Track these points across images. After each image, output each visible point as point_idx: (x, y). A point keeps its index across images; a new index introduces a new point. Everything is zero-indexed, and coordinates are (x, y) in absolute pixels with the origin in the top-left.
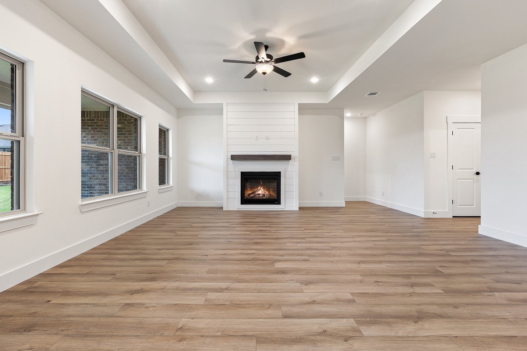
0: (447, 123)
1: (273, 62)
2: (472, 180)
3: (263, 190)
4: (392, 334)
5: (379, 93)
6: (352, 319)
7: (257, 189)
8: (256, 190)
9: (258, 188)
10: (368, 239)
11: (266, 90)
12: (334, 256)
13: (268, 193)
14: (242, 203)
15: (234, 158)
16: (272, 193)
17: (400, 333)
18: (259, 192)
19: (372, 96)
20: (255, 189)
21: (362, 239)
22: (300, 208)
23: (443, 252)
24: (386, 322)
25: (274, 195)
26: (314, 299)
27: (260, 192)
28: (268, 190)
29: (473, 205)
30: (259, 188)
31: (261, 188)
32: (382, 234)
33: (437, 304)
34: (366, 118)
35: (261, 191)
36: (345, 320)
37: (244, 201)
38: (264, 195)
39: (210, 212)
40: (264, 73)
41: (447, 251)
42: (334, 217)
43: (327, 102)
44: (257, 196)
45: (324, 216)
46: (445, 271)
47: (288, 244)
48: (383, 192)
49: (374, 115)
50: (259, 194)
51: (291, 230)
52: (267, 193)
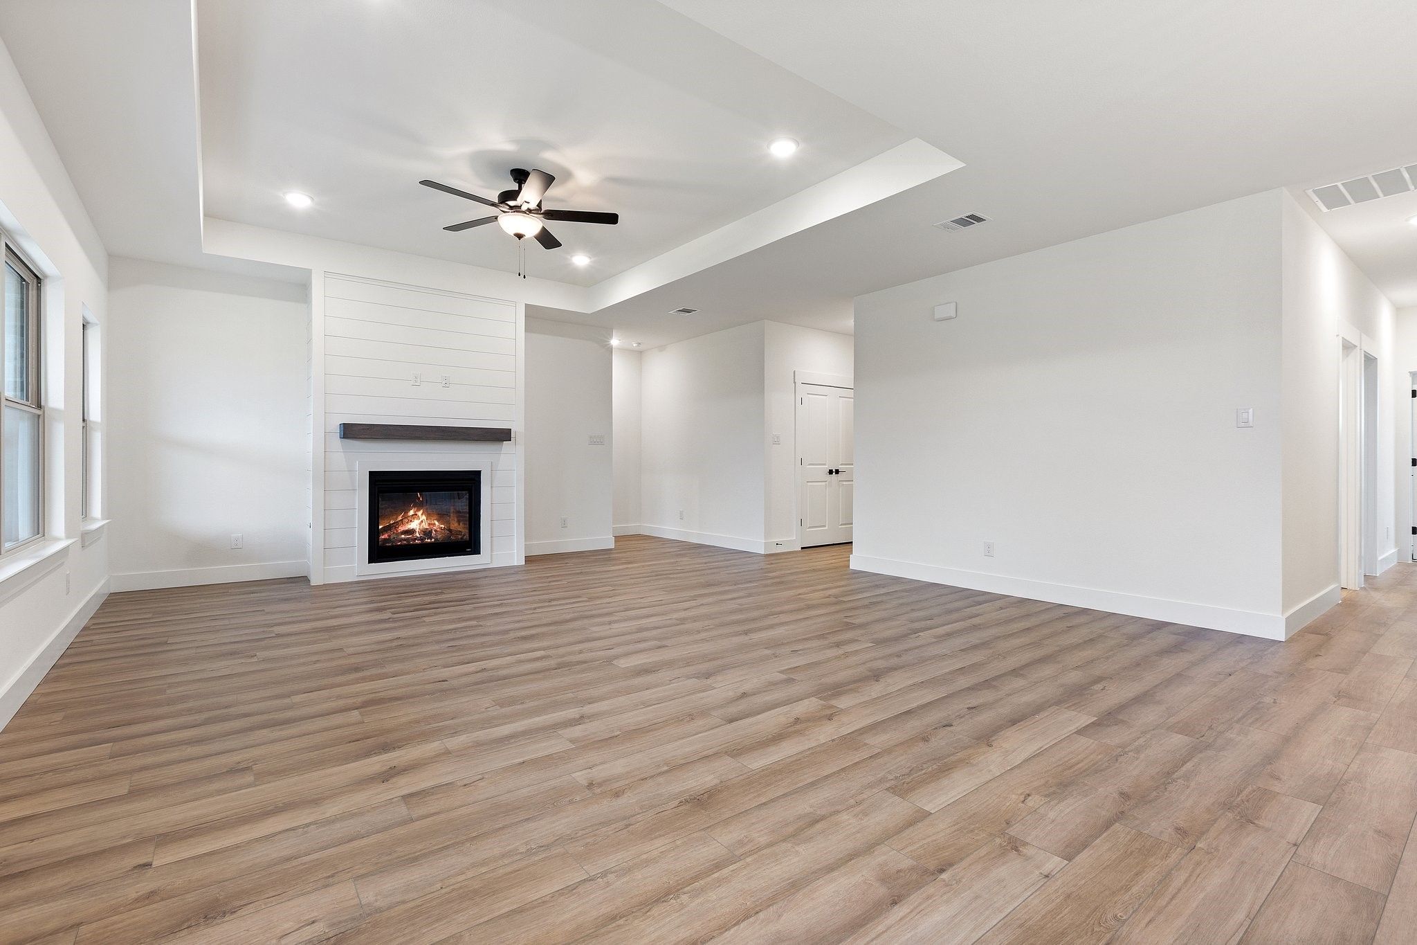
0: (795, 383)
1: (541, 216)
2: (824, 483)
3: (424, 517)
4: (867, 698)
5: (699, 310)
6: (813, 698)
7: (405, 517)
8: (400, 518)
9: (406, 512)
10: (720, 597)
11: (524, 277)
12: (699, 632)
13: (443, 526)
14: (372, 559)
15: (350, 432)
16: (455, 525)
17: (874, 695)
18: (412, 523)
19: (683, 314)
20: (395, 517)
21: (710, 600)
22: (529, 559)
23: (833, 599)
24: (851, 690)
25: (461, 528)
26: (741, 690)
27: (414, 525)
28: (442, 516)
29: (825, 526)
30: (411, 512)
31: (420, 513)
32: (731, 588)
33: (882, 658)
34: (641, 352)
35: (418, 522)
36: (806, 702)
37: (380, 551)
38: (427, 533)
39: (268, 594)
40: (520, 236)
41: (836, 596)
42: (616, 570)
43: (589, 312)
44: (403, 536)
45: (597, 570)
46: (857, 621)
47: (594, 629)
48: (681, 513)
49: (662, 348)
50: (412, 532)
51: (560, 605)
52: (437, 525)
